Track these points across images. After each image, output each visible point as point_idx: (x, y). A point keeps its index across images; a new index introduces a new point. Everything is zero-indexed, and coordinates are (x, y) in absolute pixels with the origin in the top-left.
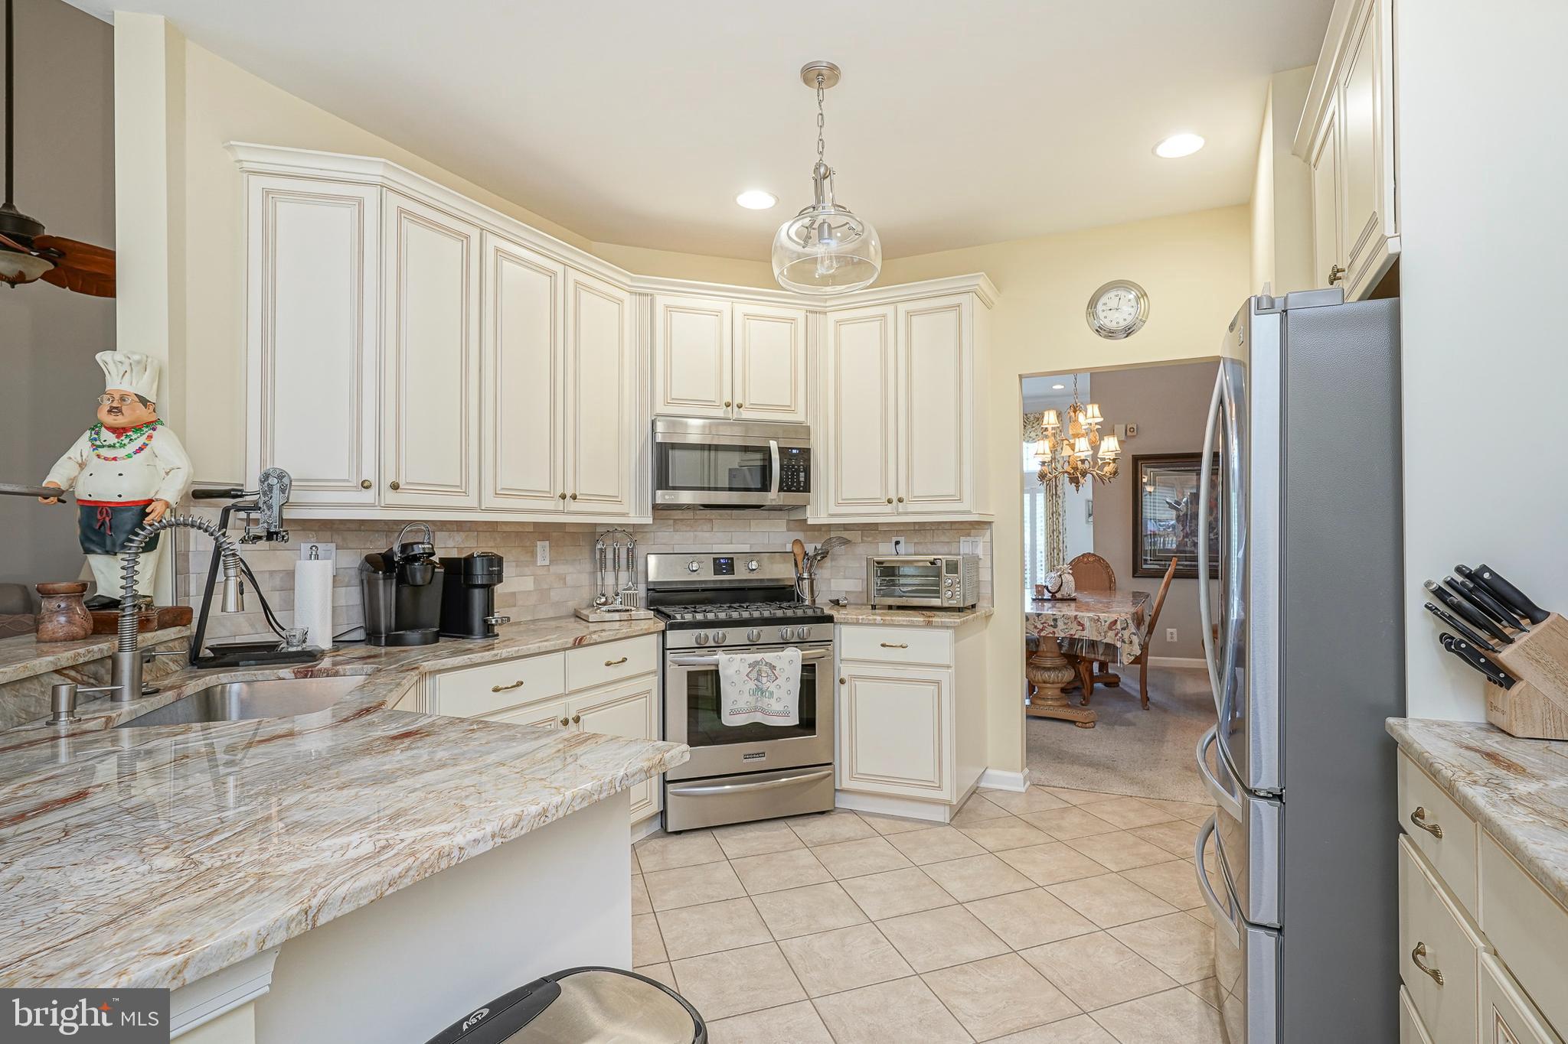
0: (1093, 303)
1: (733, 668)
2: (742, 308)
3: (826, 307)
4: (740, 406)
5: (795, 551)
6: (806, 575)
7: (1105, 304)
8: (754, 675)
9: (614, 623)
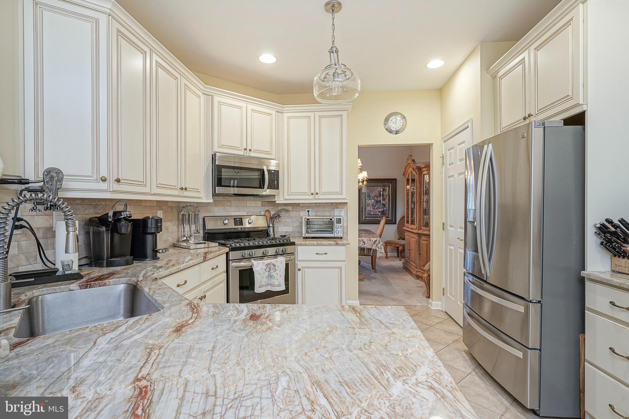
0: (387, 120)
1: (259, 266)
2: (251, 107)
3: (283, 110)
4: (250, 150)
5: (266, 214)
6: (271, 225)
7: (391, 121)
8: (268, 270)
9: (201, 249)
